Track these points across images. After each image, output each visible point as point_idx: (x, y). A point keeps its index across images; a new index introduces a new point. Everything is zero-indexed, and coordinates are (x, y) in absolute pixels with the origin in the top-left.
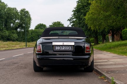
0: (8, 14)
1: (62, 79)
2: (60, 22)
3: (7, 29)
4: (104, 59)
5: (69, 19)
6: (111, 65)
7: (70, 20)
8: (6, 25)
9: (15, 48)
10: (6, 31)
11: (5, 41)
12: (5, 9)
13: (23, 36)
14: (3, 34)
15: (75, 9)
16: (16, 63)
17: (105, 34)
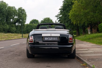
0: (9, 11)
1: (49, 66)
2: (49, 18)
3: (8, 24)
4: (85, 48)
5: (57, 15)
6: (91, 53)
7: (57, 17)
8: (7, 21)
9: (13, 38)
10: (7, 25)
11: (6, 33)
12: (6, 7)
13: (20, 29)
14: (5, 27)
15: (61, 8)
16: (12, 51)
17: (85, 28)
